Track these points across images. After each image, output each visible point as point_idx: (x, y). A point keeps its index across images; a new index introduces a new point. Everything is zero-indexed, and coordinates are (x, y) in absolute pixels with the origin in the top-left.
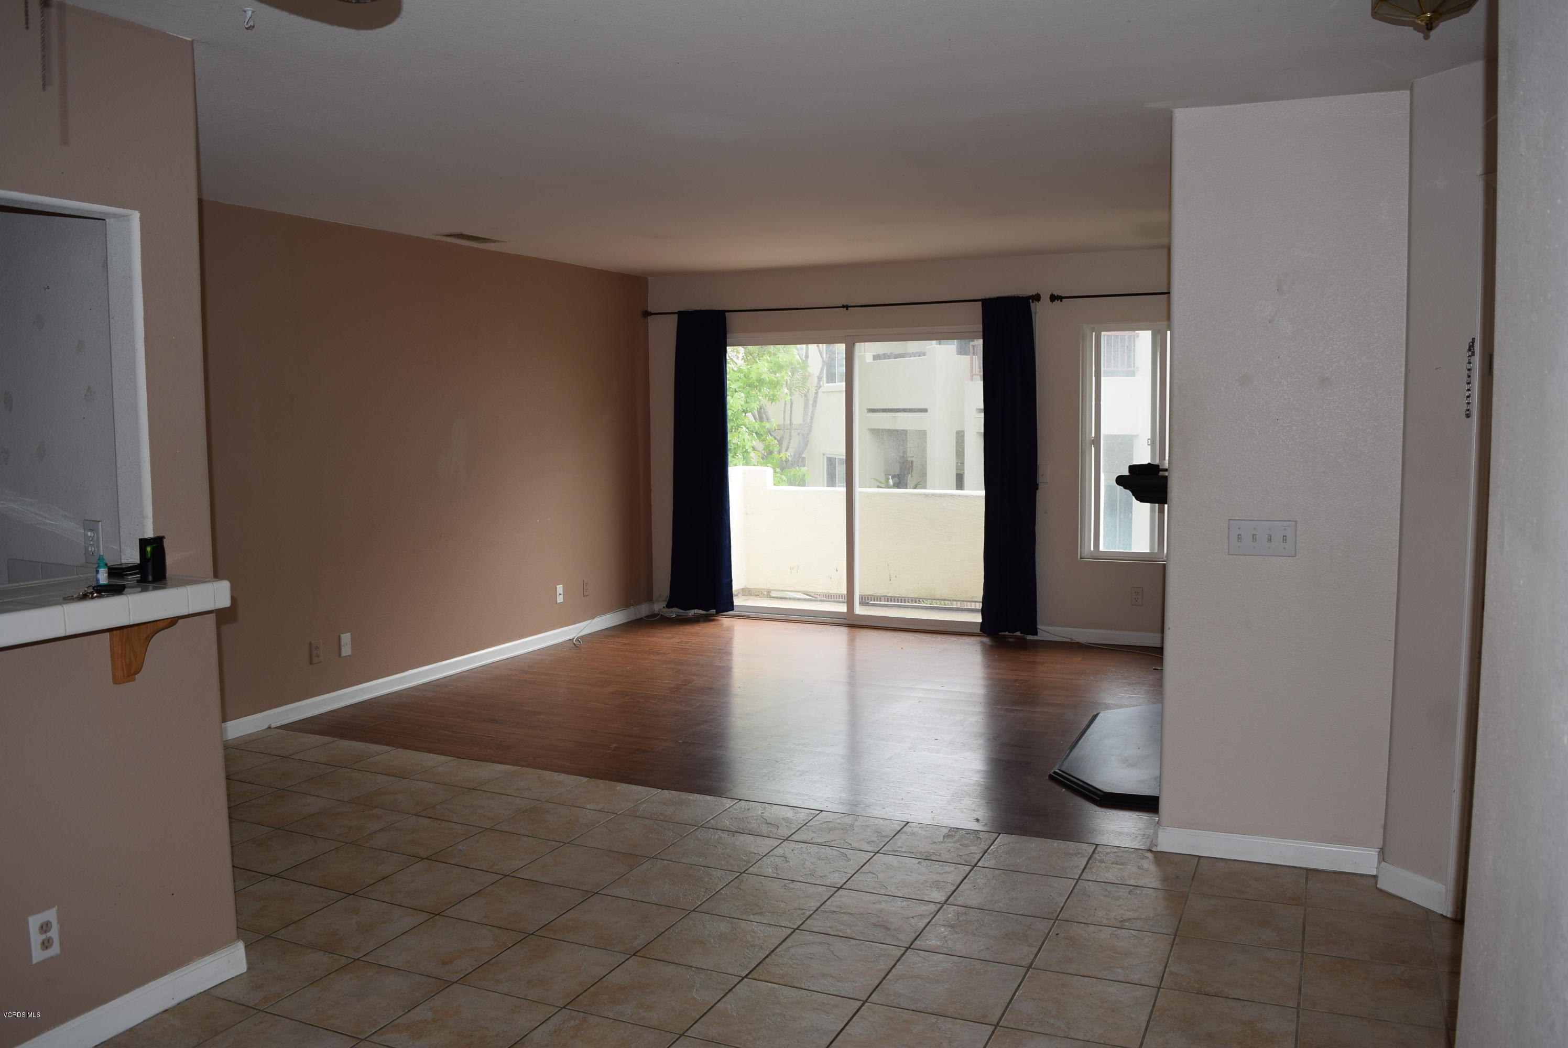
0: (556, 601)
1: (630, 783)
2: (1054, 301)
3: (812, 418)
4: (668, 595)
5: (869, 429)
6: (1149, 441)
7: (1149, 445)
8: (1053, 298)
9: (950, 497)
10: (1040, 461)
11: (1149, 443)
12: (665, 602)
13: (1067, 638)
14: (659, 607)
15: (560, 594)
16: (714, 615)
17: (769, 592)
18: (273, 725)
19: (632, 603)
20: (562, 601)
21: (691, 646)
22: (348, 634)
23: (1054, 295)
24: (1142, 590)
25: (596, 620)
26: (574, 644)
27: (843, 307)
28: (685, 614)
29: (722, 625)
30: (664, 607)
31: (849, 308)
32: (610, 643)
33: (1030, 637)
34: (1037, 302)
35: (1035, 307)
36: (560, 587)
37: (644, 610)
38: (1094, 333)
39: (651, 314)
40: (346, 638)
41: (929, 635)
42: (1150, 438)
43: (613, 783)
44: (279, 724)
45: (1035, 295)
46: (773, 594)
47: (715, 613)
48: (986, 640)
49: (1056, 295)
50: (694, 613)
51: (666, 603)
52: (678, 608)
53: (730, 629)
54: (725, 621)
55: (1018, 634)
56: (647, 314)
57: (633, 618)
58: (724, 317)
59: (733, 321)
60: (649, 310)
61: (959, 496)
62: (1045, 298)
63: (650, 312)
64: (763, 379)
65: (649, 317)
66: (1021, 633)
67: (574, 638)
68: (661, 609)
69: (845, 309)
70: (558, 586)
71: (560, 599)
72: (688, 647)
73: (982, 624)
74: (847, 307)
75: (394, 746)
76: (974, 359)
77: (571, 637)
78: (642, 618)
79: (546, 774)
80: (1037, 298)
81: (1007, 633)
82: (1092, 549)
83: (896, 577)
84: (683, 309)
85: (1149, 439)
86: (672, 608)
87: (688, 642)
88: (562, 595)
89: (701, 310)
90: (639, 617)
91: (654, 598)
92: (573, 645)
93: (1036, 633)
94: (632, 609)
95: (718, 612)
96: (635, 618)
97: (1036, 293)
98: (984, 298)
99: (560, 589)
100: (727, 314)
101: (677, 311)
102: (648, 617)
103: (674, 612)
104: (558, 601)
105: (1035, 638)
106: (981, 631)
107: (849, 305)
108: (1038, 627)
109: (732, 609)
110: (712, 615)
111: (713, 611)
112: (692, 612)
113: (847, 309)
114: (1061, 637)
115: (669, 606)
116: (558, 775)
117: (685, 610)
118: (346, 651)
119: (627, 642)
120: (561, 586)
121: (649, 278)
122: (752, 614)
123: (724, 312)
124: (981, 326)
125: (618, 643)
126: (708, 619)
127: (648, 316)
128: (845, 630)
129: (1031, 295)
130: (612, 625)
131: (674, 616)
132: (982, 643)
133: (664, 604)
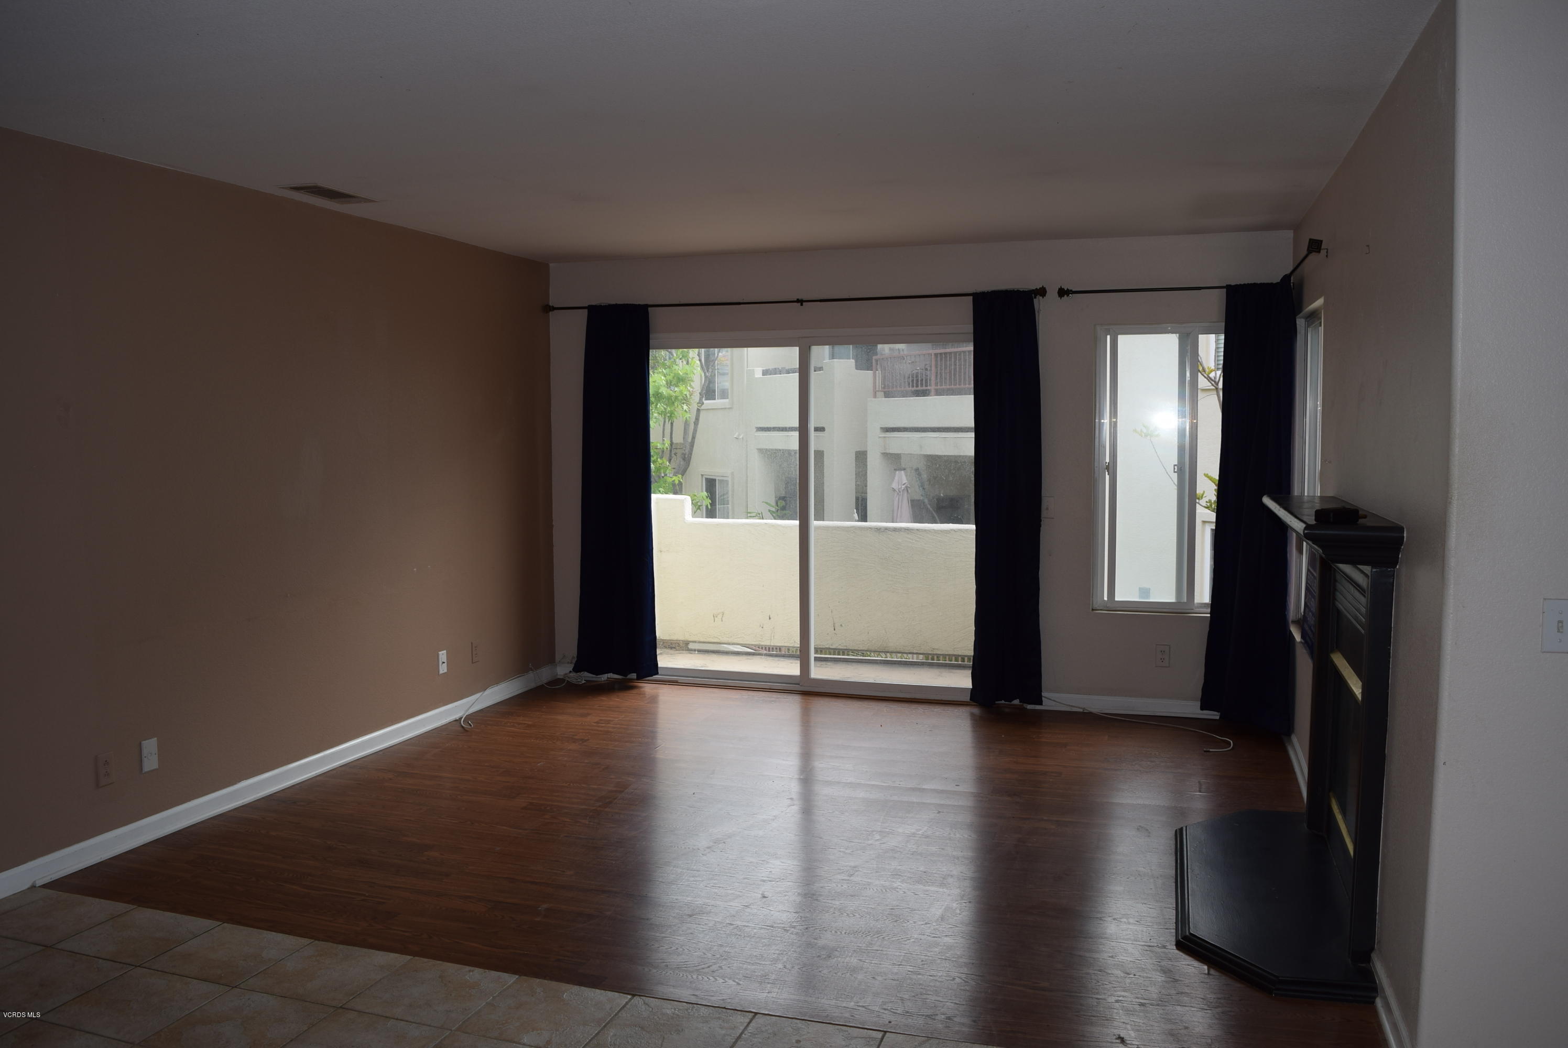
0: (439, 672)
1: (581, 984)
2: (1064, 296)
3: (694, 438)
4: (575, 656)
5: (757, 449)
6: (1176, 467)
7: (1175, 472)
8: (1062, 293)
9: (907, 531)
10: (1044, 492)
11: (1176, 470)
12: (571, 663)
13: (1079, 708)
14: (563, 670)
15: (443, 663)
16: (634, 680)
17: (687, 643)
18: (39, 883)
19: (530, 667)
20: (446, 671)
21: (614, 728)
22: (153, 739)
23: (1064, 289)
24: (1170, 648)
25: (488, 692)
26: (463, 727)
27: (798, 301)
28: (594, 679)
29: (644, 694)
30: (570, 672)
31: (804, 303)
32: (509, 724)
33: (1030, 707)
34: (1041, 297)
35: (1039, 302)
36: (443, 654)
37: (544, 675)
38: (1108, 337)
39: (554, 309)
40: (150, 746)
41: (906, 705)
42: (1176, 463)
43: (554, 984)
44: (47, 880)
45: (1040, 288)
46: (691, 646)
47: (635, 677)
48: (976, 711)
49: (1066, 289)
50: (608, 678)
51: (572, 666)
52: (588, 672)
53: (654, 699)
54: (648, 688)
55: (1016, 702)
56: (548, 309)
57: (533, 685)
58: (647, 313)
59: (657, 317)
60: (551, 304)
61: (917, 530)
62: (1052, 293)
63: (553, 306)
64: (660, 393)
65: (551, 313)
66: (1020, 702)
67: (462, 718)
68: (566, 674)
69: (799, 304)
70: (440, 653)
71: (443, 669)
72: (610, 730)
73: (973, 691)
74: (801, 302)
75: (217, 920)
76: (877, 375)
77: (457, 716)
78: (543, 685)
79: (451, 969)
80: (1042, 292)
81: (1003, 702)
82: (1106, 599)
83: (841, 625)
84: (594, 304)
85: (1175, 465)
86: (580, 672)
87: (608, 722)
88: (445, 664)
89: (616, 304)
90: (539, 684)
91: (558, 657)
92: (460, 729)
93: (1040, 702)
94: (531, 675)
95: (641, 677)
96: (535, 686)
97: (1041, 286)
98: (975, 292)
99: (443, 655)
100: (650, 309)
101: (587, 306)
102: (549, 683)
103: (586, 677)
104: (441, 672)
105: (1038, 707)
106: (970, 700)
107: (804, 299)
108: (1043, 694)
109: (657, 673)
110: (631, 680)
111: (634, 676)
112: (604, 677)
113: (802, 305)
114: (1069, 705)
115: (577, 669)
116: (470, 971)
117: (597, 675)
118: (151, 763)
119: (530, 723)
120: (445, 651)
121: (551, 265)
122: (681, 679)
123: (647, 306)
124: (972, 326)
125: (519, 724)
126: (625, 687)
127: (550, 310)
128: (797, 698)
129: (1034, 289)
130: (507, 697)
131: (584, 682)
132: (972, 715)
133: (571, 667)
